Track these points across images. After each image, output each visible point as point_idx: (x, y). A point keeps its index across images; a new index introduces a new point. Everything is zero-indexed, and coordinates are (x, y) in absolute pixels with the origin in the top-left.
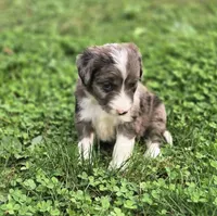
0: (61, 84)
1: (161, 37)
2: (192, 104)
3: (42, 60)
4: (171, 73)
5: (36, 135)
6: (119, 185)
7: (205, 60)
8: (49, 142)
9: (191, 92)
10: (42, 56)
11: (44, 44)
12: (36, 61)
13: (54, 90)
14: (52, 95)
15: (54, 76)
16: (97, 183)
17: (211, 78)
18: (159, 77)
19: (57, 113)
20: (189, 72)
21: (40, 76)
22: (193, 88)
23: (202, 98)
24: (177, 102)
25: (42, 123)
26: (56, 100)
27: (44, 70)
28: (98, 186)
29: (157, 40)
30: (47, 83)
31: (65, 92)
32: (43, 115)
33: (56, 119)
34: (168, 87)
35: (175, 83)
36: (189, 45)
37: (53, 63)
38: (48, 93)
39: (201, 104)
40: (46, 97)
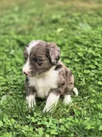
0: (17, 64)
1: (72, 32)
2: (89, 71)
3: (7, 50)
4: (76, 54)
5: (4, 94)
6: (48, 121)
7: (96, 45)
8: (11, 97)
9: (88, 64)
10: (7, 48)
11: (8, 41)
12: (3, 51)
13: (13, 67)
14: (12, 71)
15: (13, 59)
16: (36, 120)
17: (99, 55)
18: (71, 57)
19: (15, 81)
20: (87, 53)
21: (6, 60)
22: (89, 62)
23: (94, 67)
24: (80, 71)
25: (6, 87)
26: (14, 73)
27: (8, 56)
28: (37, 122)
29: (69, 35)
30: (9, 63)
31: (19, 68)
32: (7, 83)
33: (14, 85)
34: (75, 62)
35: (79, 60)
36: (87, 36)
37: (12, 52)
38: (10, 70)
39: (94, 71)
40: (9, 72)
